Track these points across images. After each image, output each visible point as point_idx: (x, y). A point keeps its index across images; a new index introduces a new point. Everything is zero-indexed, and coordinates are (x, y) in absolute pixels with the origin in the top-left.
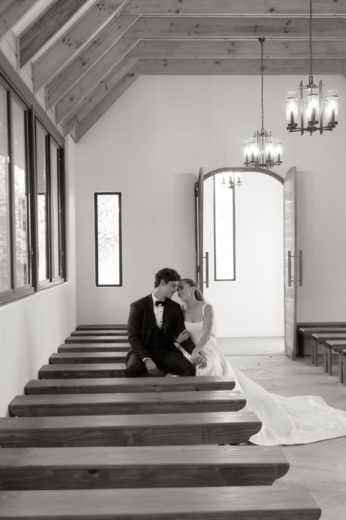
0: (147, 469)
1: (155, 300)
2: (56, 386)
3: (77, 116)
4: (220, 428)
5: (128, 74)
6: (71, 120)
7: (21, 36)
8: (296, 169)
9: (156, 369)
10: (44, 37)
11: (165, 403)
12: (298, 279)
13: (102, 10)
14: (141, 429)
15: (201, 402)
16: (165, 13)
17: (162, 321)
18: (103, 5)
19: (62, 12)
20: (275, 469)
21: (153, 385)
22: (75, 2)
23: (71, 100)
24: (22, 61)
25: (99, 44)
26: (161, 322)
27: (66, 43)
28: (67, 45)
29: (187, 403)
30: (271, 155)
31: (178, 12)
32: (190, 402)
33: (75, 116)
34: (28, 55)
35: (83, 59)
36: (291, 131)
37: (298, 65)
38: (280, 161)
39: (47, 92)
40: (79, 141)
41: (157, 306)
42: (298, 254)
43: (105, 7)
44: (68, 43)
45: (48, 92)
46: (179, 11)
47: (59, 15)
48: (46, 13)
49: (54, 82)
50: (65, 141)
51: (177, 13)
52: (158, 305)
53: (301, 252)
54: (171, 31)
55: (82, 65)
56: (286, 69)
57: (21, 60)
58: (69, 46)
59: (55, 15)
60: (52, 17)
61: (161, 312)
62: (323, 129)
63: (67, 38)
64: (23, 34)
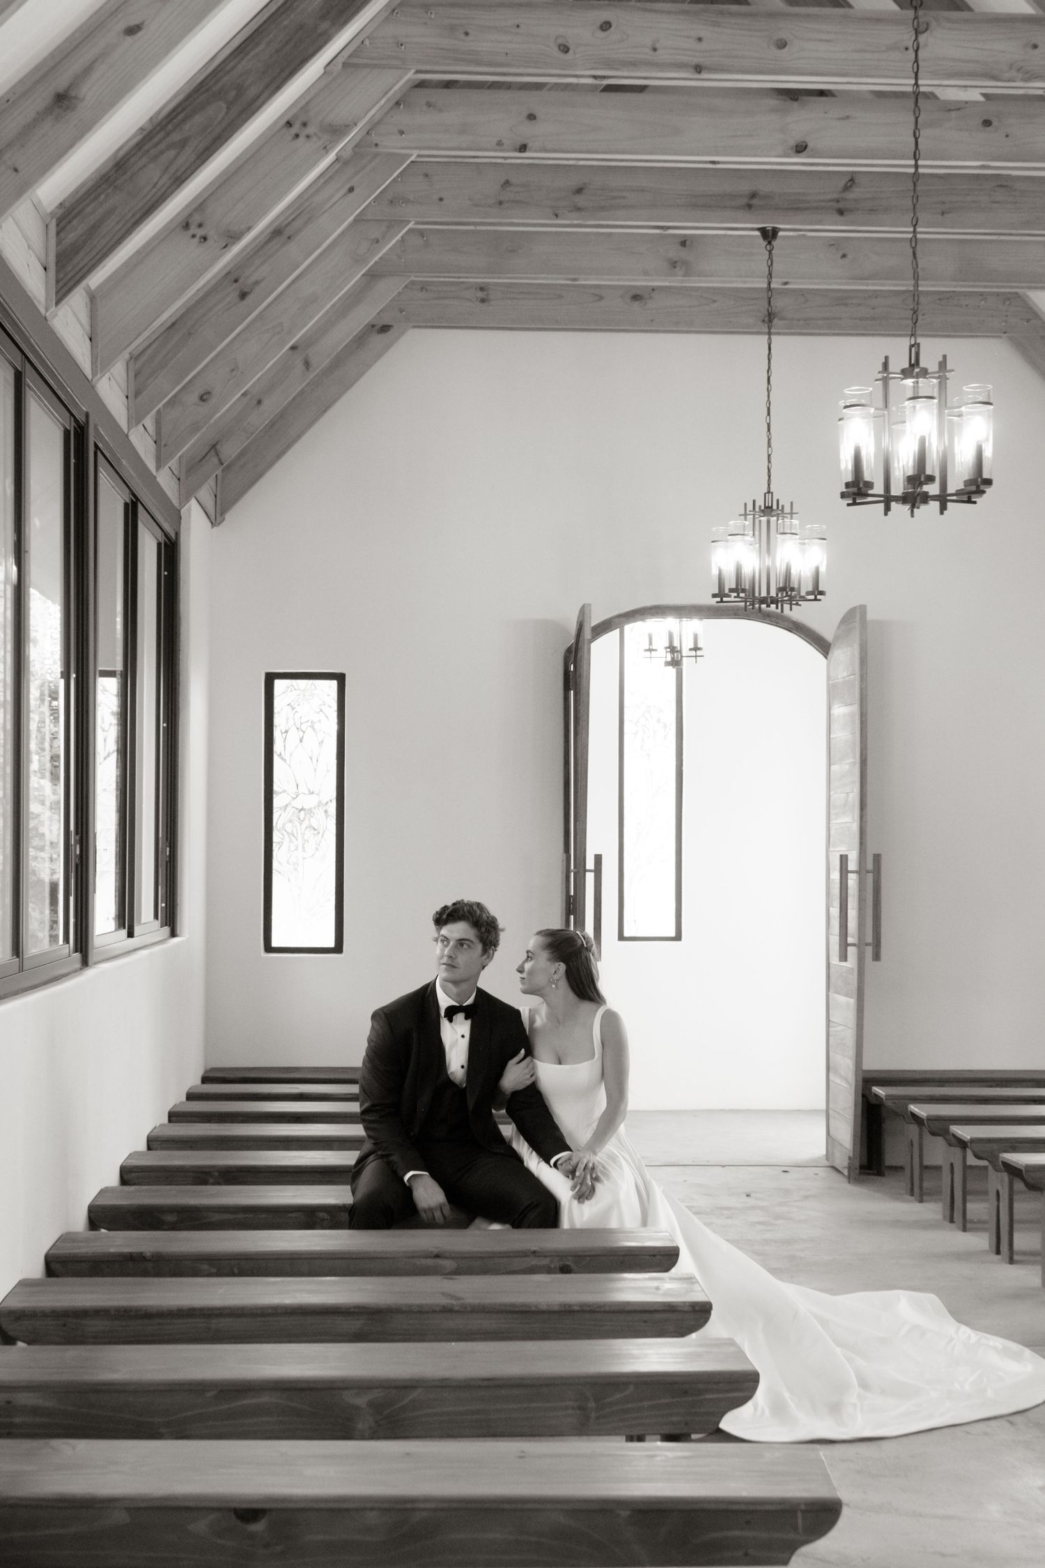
0: (413, 1509)
1: (444, 1001)
2: (141, 1253)
3: (218, 447)
4: (632, 1387)
5: (373, 326)
6: (200, 457)
7: (61, 212)
8: (865, 613)
9: (444, 1205)
10: (130, 215)
11: (469, 1309)
12: (869, 939)
13: (302, 139)
14: (396, 1388)
15: (576, 1308)
16: (487, 150)
17: (466, 1065)
18: (305, 125)
19: (183, 144)
20: (799, 1515)
21: (431, 1252)
22: (221, 116)
23: (202, 398)
24: (61, 284)
25: (289, 238)
26: (463, 1067)
27: (192, 231)
28: (196, 240)
29: (533, 1308)
30: (793, 572)
31: (523, 148)
32: (544, 1308)
33: (214, 447)
34: (81, 265)
35: (240, 281)
36: (854, 503)
37: (873, 309)
38: (820, 589)
39: (132, 374)
40: (224, 520)
41: (451, 1020)
42: (870, 866)
43: (310, 130)
44: (200, 232)
45: (136, 376)
46: (528, 146)
47: (172, 153)
48: (137, 144)
49: (154, 346)
50: (181, 518)
51: (520, 152)
52: (454, 1017)
53: (877, 858)
54: (501, 203)
55: (238, 298)
56: (840, 318)
57: (57, 282)
58: (200, 242)
59: (162, 152)
60: (156, 157)
61: (463, 1036)
62: (949, 498)
63: (197, 219)
64: (67, 204)
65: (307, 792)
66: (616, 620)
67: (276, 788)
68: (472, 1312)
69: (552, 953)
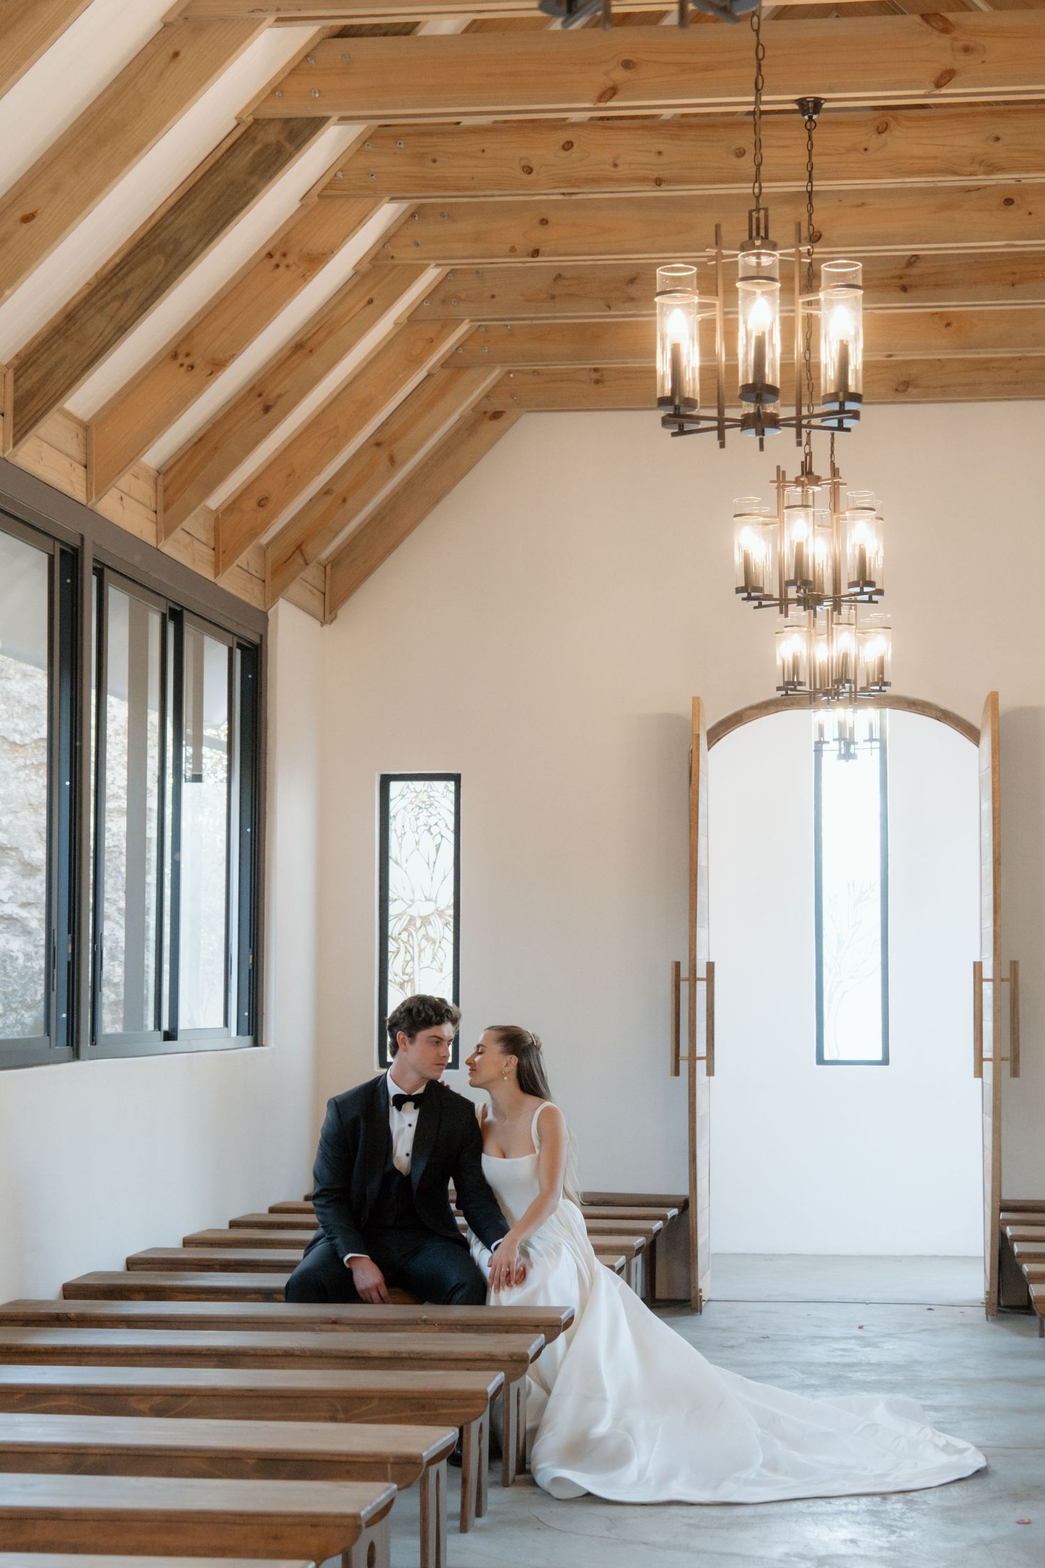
1: (393, 1089)
3: (303, 547)
4: (376, 1401)
5: (485, 413)
6: (285, 558)
7: (17, 362)
8: (997, 700)
10: (79, 362)
11: (308, 1354)
12: (1007, 1053)
13: (282, 267)
14: (173, 1395)
15: (404, 1355)
16: (501, 257)
17: (410, 1153)
18: (284, 255)
19: (126, 295)
20: (389, 1466)
21: (330, 1319)
22: (159, 269)
23: (261, 504)
24: (18, 428)
25: (311, 351)
26: (408, 1155)
27: (180, 361)
28: (184, 368)
29: (366, 1355)
31: (536, 253)
32: (376, 1354)
33: (299, 547)
34: (36, 409)
35: (264, 395)
36: (760, 606)
38: (885, 680)
39: (160, 489)
40: (336, 617)
41: (399, 1109)
43: (290, 259)
44: (187, 361)
45: (165, 491)
46: (541, 252)
47: (116, 304)
48: (85, 298)
49: (183, 461)
50: (267, 620)
51: (533, 257)
52: (404, 1106)
54: (553, 297)
55: (262, 412)
57: (15, 426)
58: (188, 370)
59: (107, 304)
60: (101, 309)
61: (410, 1125)
62: (843, 598)
63: (183, 350)
64: (22, 355)
65: (424, 899)
66: (749, 712)
67: (391, 895)
68: (310, 1356)
69: (505, 1046)
